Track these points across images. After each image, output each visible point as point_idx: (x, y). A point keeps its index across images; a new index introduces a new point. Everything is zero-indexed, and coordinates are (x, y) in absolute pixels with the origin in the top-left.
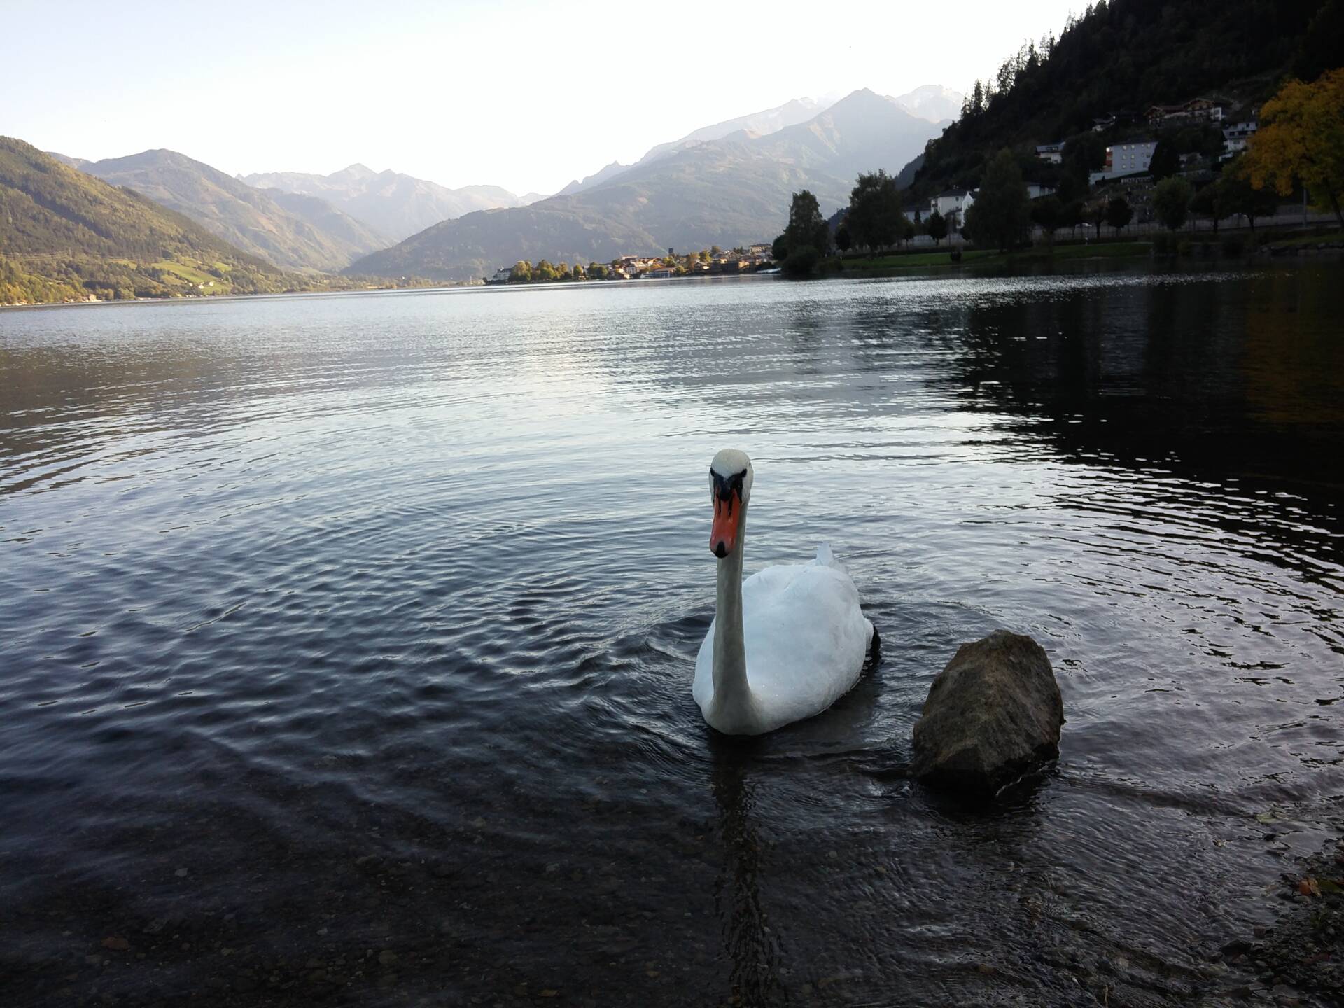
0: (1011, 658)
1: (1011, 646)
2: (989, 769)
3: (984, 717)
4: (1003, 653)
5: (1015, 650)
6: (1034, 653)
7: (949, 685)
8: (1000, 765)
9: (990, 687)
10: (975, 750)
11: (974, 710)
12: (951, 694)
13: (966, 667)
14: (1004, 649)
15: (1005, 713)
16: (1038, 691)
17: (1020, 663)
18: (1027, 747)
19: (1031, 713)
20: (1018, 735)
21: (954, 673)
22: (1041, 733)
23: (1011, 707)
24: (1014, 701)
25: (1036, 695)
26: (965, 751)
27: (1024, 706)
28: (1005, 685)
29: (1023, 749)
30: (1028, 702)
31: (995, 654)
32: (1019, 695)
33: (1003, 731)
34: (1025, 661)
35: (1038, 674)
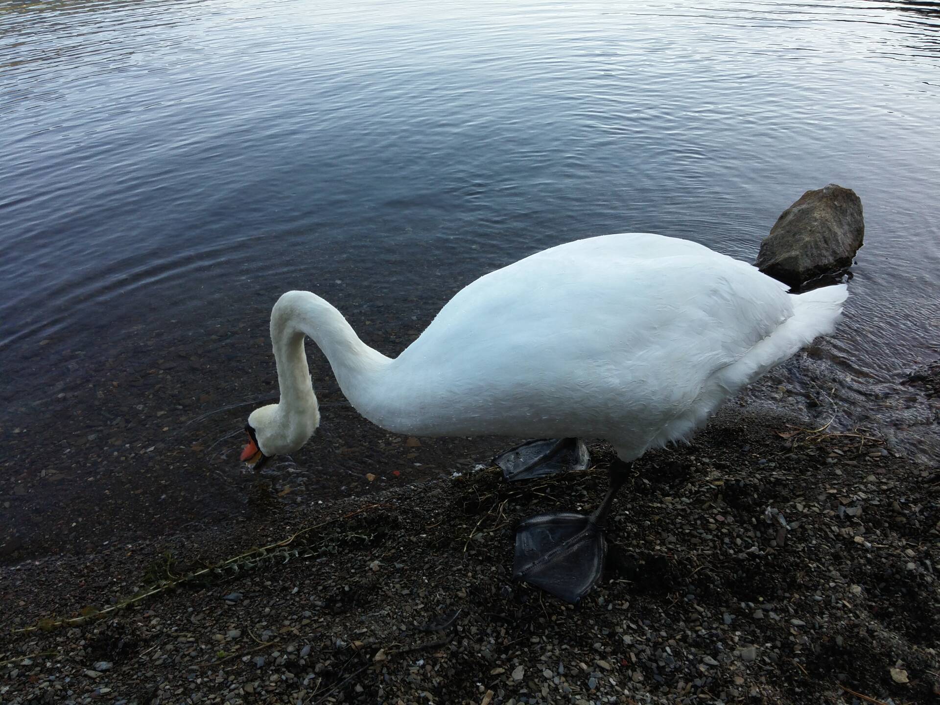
0: (836, 203)
1: (838, 195)
2: (803, 270)
3: (807, 239)
4: (831, 199)
5: (840, 198)
6: (852, 200)
7: (790, 217)
8: (810, 268)
9: (816, 220)
10: (796, 258)
11: (801, 234)
12: (790, 223)
13: (804, 206)
14: (832, 197)
15: (821, 237)
16: (849, 225)
17: (841, 206)
18: (831, 258)
19: (839, 238)
20: (827, 251)
21: (795, 210)
22: (842, 251)
23: (827, 234)
24: (830, 230)
25: (846, 227)
26: (790, 258)
27: (836, 234)
28: (827, 220)
29: (828, 259)
30: (839, 232)
31: (825, 200)
32: (836, 229)
33: (817, 247)
34: (844, 205)
35: (852, 214)
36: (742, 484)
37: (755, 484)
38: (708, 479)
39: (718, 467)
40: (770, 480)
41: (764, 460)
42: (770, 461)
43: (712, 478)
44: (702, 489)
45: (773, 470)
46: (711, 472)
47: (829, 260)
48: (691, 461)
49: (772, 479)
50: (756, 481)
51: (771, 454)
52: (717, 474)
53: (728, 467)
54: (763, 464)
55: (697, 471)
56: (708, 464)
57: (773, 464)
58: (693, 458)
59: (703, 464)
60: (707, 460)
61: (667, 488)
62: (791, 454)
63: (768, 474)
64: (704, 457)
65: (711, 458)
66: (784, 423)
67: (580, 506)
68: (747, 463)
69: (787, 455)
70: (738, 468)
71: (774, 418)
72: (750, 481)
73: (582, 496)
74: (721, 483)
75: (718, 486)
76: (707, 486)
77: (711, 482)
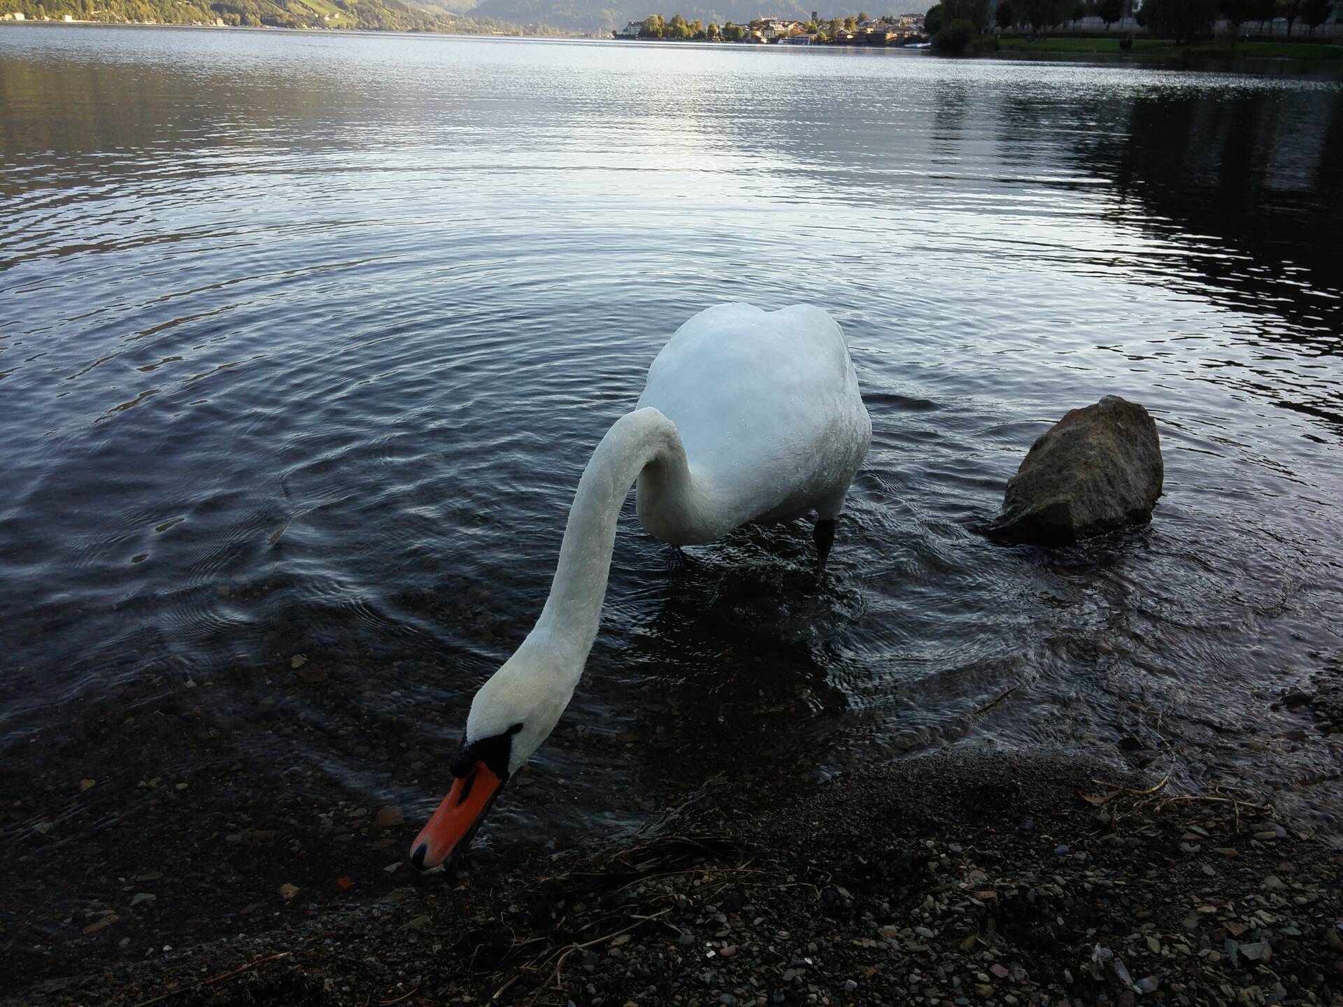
0: (1119, 424)
1: (1121, 413)
2: (1078, 525)
3: (1081, 476)
4: (1112, 418)
5: (1125, 416)
6: (1143, 422)
7: (1050, 445)
8: (1089, 522)
9: (1092, 448)
10: (1065, 506)
11: (1071, 468)
12: (1052, 453)
13: (1070, 428)
14: (1113, 415)
15: (1102, 475)
16: (1141, 460)
17: (1128, 430)
18: (1120, 510)
19: (1130, 478)
20: (1113, 497)
21: (1058, 434)
22: (1136, 498)
23: (1110, 471)
24: (1115, 465)
25: (1138, 463)
26: (1056, 505)
27: (1124, 470)
28: (1109, 449)
29: (1115, 511)
30: (1129, 469)
31: (1102, 418)
32: (1122, 462)
33: (1098, 491)
34: (1132, 429)
35: (1144, 444)
36: (1031, 894)
37: (1056, 896)
38: (963, 885)
39: (983, 862)
40: (1082, 887)
41: (1065, 848)
42: (1076, 848)
43: (972, 884)
44: (957, 908)
45: (1085, 866)
46: (968, 871)
47: (1116, 513)
48: (926, 849)
49: (1086, 885)
50: (1058, 890)
51: (1076, 836)
52: (979, 875)
53: (999, 861)
54: (1063, 854)
55: (940, 870)
56: (960, 856)
57: (1083, 856)
58: (930, 843)
59: (952, 855)
60: (957, 848)
61: (886, 905)
62: (1113, 835)
63: (1076, 875)
64: (950, 841)
65: (964, 843)
66: (1088, 776)
67: (713, 948)
68: (1032, 852)
69: (1106, 838)
70: (1019, 864)
71: (1069, 768)
72: (1047, 889)
73: (717, 925)
74: (993, 894)
75: (985, 900)
76: (964, 900)
77: (970, 892)
